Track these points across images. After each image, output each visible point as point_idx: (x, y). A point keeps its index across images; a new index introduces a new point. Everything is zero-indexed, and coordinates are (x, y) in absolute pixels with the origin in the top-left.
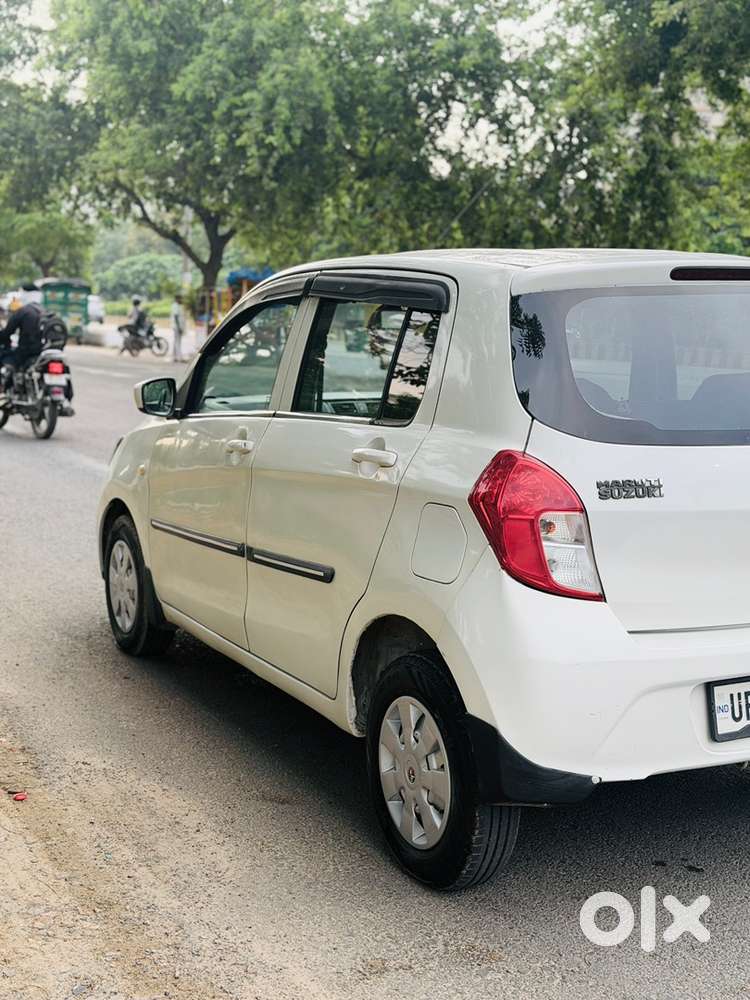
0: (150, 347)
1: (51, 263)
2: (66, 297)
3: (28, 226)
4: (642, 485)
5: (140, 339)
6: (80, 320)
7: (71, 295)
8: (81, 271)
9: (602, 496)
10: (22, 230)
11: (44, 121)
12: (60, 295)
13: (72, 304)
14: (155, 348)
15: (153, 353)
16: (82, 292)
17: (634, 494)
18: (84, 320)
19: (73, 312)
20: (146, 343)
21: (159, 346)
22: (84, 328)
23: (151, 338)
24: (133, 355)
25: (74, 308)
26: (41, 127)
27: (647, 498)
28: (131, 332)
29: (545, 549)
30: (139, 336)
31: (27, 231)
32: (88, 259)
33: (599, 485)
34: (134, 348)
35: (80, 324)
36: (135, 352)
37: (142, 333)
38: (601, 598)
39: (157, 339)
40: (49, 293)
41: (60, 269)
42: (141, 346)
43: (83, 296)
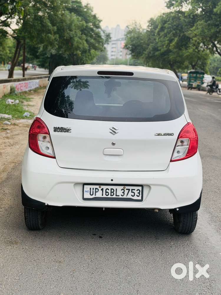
0: (217, 92)
1: (195, 65)
2: (196, 76)
3: (187, 54)
4: (66, 129)
5: (213, 89)
6: (200, 83)
7: (198, 75)
8: (205, 68)
9: (55, 131)
10: (185, 55)
11: (185, 22)
12: (195, 75)
13: (198, 78)
14: (218, 92)
15: (218, 93)
16: (202, 74)
17: (63, 131)
18: (201, 83)
19: (198, 80)
20: (215, 90)
21: (220, 92)
22: (201, 85)
23: (217, 89)
24: (210, 94)
25: (199, 79)
26: (185, 24)
27: (66, 132)
28: (211, 87)
29: (38, 143)
30: (213, 88)
31: (187, 55)
32: (208, 64)
33: (54, 128)
34: (211, 92)
35: (200, 84)
36: (211, 93)
37: (214, 87)
38: (54, 158)
39: (219, 89)
40: (191, 75)
41: (199, 67)
42: (213, 92)
43: (202, 75)
